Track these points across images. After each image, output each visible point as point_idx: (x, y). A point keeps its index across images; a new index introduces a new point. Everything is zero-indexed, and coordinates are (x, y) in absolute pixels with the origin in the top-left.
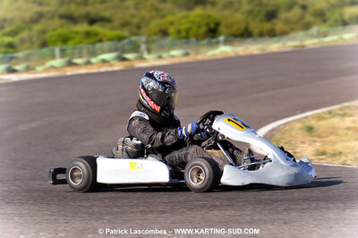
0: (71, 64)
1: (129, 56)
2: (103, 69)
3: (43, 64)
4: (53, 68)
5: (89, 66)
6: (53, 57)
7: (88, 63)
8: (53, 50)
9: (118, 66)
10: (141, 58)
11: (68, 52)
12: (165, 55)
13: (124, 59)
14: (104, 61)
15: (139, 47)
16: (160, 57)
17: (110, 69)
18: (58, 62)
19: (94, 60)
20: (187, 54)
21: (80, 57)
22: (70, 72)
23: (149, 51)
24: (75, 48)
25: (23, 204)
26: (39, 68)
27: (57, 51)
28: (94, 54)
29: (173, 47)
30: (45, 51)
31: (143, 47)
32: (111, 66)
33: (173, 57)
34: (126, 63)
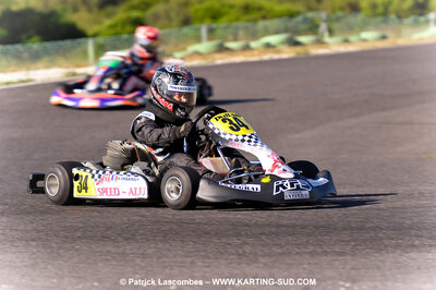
0: (221, 49)
1: (302, 39)
2: (267, 57)
3: (184, 49)
4: (197, 54)
5: (247, 53)
6: (198, 39)
7: (247, 48)
8: (198, 30)
9: (288, 53)
10: (320, 42)
11: (219, 32)
12: (353, 38)
13: (297, 44)
14: (268, 46)
15: (317, 26)
16: (346, 41)
17: (276, 56)
18: (204, 46)
19: (254, 44)
20: (384, 37)
21: (235, 40)
22: (221, 59)
23: (331, 32)
24: (227, 27)
25: (148, 240)
26: (178, 55)
27: (204, 31)
28: (255, 36)
29: (364, 27)
30: (186, 30)
31: (323, 27)
32: (278, 52)
33: (365, 40)
34: (299, 49)
